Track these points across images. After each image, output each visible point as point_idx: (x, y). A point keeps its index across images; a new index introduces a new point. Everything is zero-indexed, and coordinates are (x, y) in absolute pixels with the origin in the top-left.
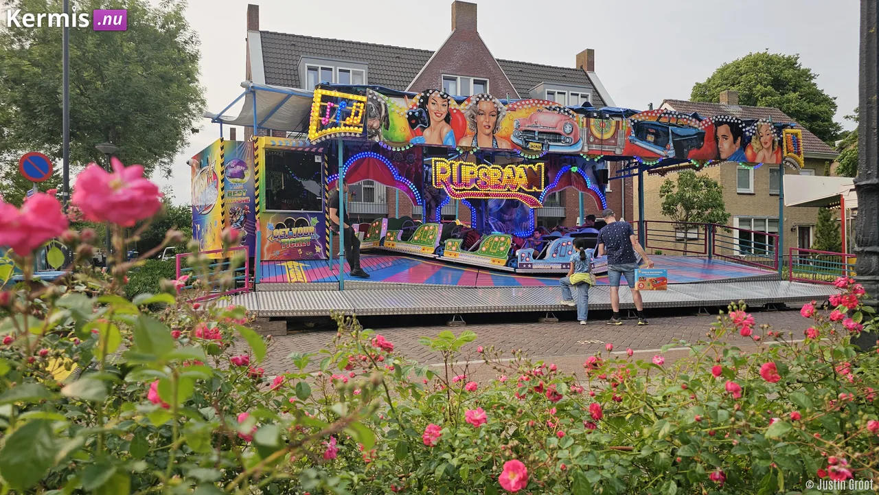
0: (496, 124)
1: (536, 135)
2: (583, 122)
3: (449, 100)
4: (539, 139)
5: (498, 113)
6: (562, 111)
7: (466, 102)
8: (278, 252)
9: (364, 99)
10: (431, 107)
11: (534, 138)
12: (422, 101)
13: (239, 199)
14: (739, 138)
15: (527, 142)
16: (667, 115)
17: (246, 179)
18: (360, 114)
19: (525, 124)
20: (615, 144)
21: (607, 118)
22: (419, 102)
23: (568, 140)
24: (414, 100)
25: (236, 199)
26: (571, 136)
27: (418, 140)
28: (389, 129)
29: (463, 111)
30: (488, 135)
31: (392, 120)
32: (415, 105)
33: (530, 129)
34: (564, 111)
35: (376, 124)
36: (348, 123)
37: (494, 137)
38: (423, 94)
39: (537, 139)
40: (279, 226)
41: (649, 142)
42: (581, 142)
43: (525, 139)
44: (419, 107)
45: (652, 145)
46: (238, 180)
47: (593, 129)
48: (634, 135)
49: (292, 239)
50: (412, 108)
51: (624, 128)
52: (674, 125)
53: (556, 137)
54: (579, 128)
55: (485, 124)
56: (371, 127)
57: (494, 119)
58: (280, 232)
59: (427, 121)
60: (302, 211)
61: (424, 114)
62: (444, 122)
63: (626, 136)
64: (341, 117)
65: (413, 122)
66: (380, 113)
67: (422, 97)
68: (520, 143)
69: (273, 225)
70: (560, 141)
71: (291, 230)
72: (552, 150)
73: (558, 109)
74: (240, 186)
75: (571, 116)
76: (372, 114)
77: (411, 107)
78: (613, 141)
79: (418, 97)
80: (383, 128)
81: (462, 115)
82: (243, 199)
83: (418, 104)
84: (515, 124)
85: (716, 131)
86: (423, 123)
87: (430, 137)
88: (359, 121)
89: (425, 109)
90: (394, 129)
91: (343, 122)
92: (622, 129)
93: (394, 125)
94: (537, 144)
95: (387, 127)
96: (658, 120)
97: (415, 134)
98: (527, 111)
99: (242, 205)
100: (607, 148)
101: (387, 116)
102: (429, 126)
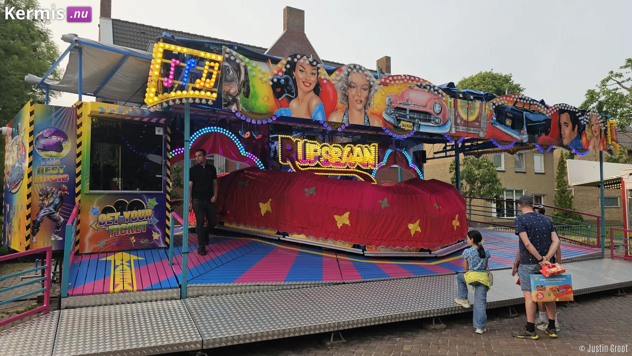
0: (368, 98)
1: (408, 113)
2: (451, 103)
3: (318, 68)
4: (411, 118)
5: (371, 87)
6: (432, 89)
7: (337, 72)
8: (103, 242)
9: (220, 58)
10: (299, 75)
11: (405, 117)
12: (288, 66)
13: (54, 177)
14: (577, 126)
15: (399, 121)
16: (522, 100)
17: (65, 152)
18: (214, 76)
19: (396, 101)
20: (479, 127)
21: (471, 100)
22: (286, 68)
23: (437, 121)
24: (279, 65)
25: (49, 178)
26: (440, 116)
27: (284, 112)
28: (250, 96)
29: (333, 82)
30: (360, 110)
31: (254, 86)
32: (280, 70)
33: (401, 106)
34: (434, 90)
35: (233, 90)
36: (198, 86)
37: (366, 113)
38: (289, 59)
39: (408, 117)
40: (106, 211)
41: (507, 126)
42: (450, 123)
43: (396, 117)
44: (285, 73)
45: (510, 129)
46: (54, 153)
47: (460, 110)
48: (495, 119)
49: (123, 225)
50: (277, 75)
51: (487, 111)
52: (527, 111)
53: (426, 116)
54: (448, 108)
55: (356, 97)
56: (228, 94)
57: (365, 93)
58: (108, 217)
59: (294, 91)
60: (137, 191)
61: (291, 83)
62: (312, 93)
63: (488, 120)
64: (189, 80)
65: (279, 90)
66: (239, 78)
67: (288, 62)
68: (392, 121)
69: (98, 209)
70: (429, 121)
71: (122, 214)
72: (422, 130)
73: (428, 87)
74: (55, 161)
75: (440, 95)
76: (229, 78)
77: (275, 72)
78: (478, 124)
79: (284, 62)
80: (242, 95)
81: (332, 85)
82: (60, 176)
83: (284, 70)
84: (387, 100)
85: (559, 118)
86: (290, 92)
87: (297, 109)
88: (212, 84)
89: (292, 76)
90: (256, 97)
91: (191, 85)
92: (485, 112)
93: (255, 93)
94: (409, 123)
95: (247, 94)
96: (514, 105)
97: (280, 105)
98: (399, 87)
99: (57, 184)
100: (472, 130)
101: (247, 81)
102: (296, 97)
